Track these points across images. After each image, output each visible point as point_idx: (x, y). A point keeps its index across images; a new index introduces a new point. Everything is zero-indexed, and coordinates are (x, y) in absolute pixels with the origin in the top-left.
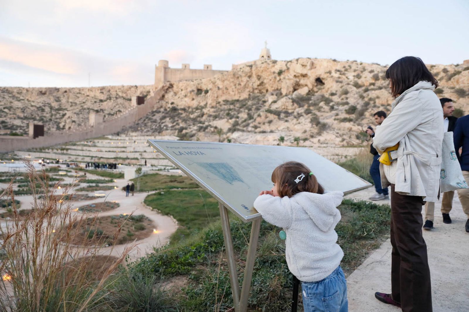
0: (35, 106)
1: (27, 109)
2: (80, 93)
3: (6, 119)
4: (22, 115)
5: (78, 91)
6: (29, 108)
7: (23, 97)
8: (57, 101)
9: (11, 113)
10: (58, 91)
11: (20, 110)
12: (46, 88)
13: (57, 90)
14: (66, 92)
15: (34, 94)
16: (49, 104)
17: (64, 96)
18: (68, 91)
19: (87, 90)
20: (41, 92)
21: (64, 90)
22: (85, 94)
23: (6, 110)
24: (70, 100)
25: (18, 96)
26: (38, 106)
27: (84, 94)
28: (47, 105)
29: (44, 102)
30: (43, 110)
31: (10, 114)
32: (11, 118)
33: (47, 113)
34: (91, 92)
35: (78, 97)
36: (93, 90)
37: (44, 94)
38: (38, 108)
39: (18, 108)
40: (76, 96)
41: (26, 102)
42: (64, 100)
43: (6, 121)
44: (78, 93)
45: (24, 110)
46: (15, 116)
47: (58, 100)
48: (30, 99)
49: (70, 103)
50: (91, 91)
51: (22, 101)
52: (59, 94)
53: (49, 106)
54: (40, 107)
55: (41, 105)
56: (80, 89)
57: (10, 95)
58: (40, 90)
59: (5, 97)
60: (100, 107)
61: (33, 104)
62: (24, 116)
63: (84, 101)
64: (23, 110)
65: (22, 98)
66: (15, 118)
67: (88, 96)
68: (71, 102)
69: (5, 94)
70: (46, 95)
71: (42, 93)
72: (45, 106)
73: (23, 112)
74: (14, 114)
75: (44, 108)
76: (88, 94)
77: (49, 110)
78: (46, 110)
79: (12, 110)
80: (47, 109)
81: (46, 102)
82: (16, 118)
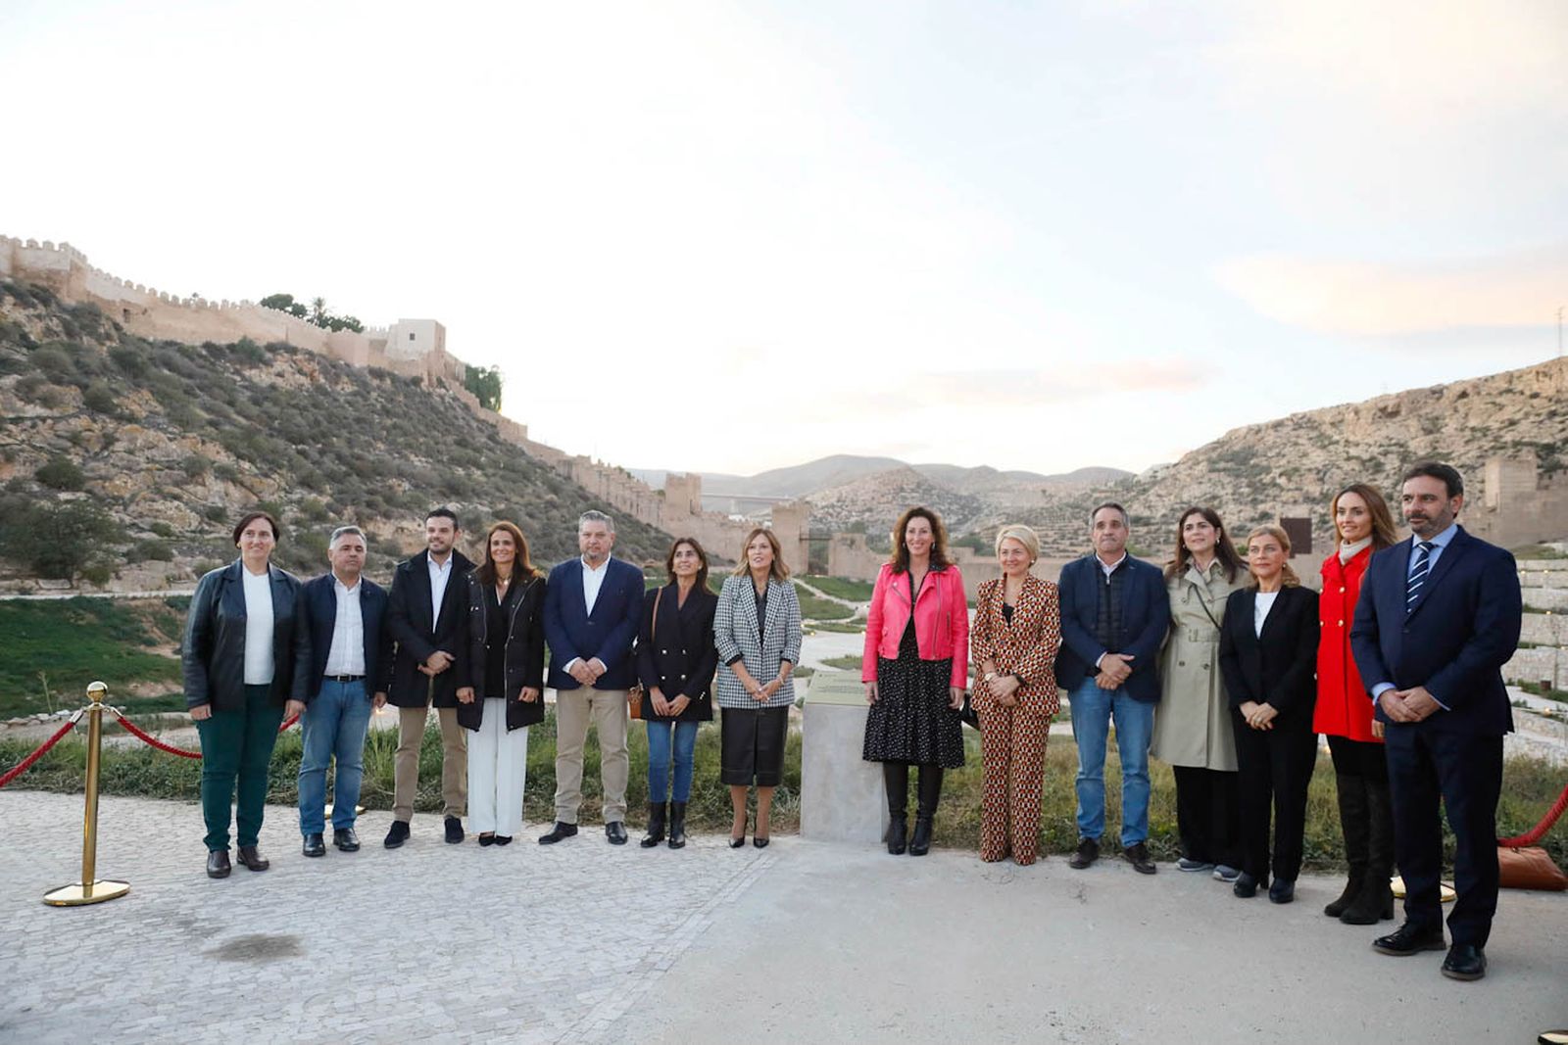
0: (1357, 458)
1: (1334, 470)
2: (1509, 391)
3: (1274, 507)
4: (1315, 490)
5: (1505, 386)
6: (1338, 468)
7: (1341, 433)
8: (1428, 432)
9: (1292, 486)
10: (1438, 399)
11: (1312, 476)
12: (1398, 396)
13: (1437, 393)
14: (1464, 395)
15: (1362, 421)
16: (1401, 446)
17: (1456, 410)
18: (1469, 391)
19: (1532, 376)
20: (1383, 410)
21: (1459, 389)
22: (1528, 393)
23: (1282, 481)
24: (1473, 422)
25: (1330, 431)
26: (1366, 456)
27: (1522, 393)
28: (1394, 448)
29: (1385, 442)
30: (1378, 467)
31: (1289, 490)
32: (1284, 503)
33: (1388, 477)
34: (1547, 380)
35: (1501, 407)
36: (1555, 370)
37: (1395, 414)
38: (1363, 462)
39: (1310, 470)
40: (1494, 403)
41: (1341, 448)
42: (1450, 426)
43: (1271, 512)
44: (1501, 394)
45: (1325, 474)
46: (1297, 494)
47: (1432, 427)
48: (1352, 438)
49: (1468, 433)
50: (1545, 374)
51: (1331, 448)
52: (1442, 407)
53: (1399, 453)
54: (1371, 460)
55: (1375, 450)
56: (1510, 377)
57: (1313, 434)
58: (1381, 405)
59: (1300, 441)
60: (1563, 430)
61: (1353, 452)
62: (1321, 493)
63: (1518, 416)
64: (1321, 475)
65: (1336, 438)
66: (1295, 502)
67: (1535, 396)
68: (1473, 429)
69: (1302, 432)
70: (1399, 418)
71: (1387, 412)
72: (1385, 454)
73: (1321, 480)
74: (1297, 489)
75: (1382, 459)
76: (1536, 388)
77: (1397, 463)
78: (1388, 467)
79: (1295, 478)
80: (1392, 463)
81: (1393, 442)
82: (1301, 500)
